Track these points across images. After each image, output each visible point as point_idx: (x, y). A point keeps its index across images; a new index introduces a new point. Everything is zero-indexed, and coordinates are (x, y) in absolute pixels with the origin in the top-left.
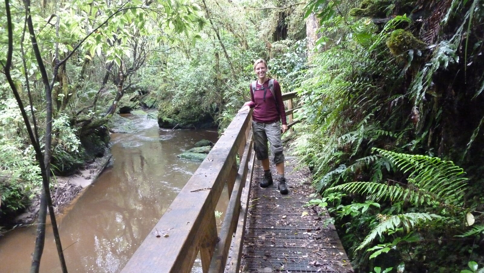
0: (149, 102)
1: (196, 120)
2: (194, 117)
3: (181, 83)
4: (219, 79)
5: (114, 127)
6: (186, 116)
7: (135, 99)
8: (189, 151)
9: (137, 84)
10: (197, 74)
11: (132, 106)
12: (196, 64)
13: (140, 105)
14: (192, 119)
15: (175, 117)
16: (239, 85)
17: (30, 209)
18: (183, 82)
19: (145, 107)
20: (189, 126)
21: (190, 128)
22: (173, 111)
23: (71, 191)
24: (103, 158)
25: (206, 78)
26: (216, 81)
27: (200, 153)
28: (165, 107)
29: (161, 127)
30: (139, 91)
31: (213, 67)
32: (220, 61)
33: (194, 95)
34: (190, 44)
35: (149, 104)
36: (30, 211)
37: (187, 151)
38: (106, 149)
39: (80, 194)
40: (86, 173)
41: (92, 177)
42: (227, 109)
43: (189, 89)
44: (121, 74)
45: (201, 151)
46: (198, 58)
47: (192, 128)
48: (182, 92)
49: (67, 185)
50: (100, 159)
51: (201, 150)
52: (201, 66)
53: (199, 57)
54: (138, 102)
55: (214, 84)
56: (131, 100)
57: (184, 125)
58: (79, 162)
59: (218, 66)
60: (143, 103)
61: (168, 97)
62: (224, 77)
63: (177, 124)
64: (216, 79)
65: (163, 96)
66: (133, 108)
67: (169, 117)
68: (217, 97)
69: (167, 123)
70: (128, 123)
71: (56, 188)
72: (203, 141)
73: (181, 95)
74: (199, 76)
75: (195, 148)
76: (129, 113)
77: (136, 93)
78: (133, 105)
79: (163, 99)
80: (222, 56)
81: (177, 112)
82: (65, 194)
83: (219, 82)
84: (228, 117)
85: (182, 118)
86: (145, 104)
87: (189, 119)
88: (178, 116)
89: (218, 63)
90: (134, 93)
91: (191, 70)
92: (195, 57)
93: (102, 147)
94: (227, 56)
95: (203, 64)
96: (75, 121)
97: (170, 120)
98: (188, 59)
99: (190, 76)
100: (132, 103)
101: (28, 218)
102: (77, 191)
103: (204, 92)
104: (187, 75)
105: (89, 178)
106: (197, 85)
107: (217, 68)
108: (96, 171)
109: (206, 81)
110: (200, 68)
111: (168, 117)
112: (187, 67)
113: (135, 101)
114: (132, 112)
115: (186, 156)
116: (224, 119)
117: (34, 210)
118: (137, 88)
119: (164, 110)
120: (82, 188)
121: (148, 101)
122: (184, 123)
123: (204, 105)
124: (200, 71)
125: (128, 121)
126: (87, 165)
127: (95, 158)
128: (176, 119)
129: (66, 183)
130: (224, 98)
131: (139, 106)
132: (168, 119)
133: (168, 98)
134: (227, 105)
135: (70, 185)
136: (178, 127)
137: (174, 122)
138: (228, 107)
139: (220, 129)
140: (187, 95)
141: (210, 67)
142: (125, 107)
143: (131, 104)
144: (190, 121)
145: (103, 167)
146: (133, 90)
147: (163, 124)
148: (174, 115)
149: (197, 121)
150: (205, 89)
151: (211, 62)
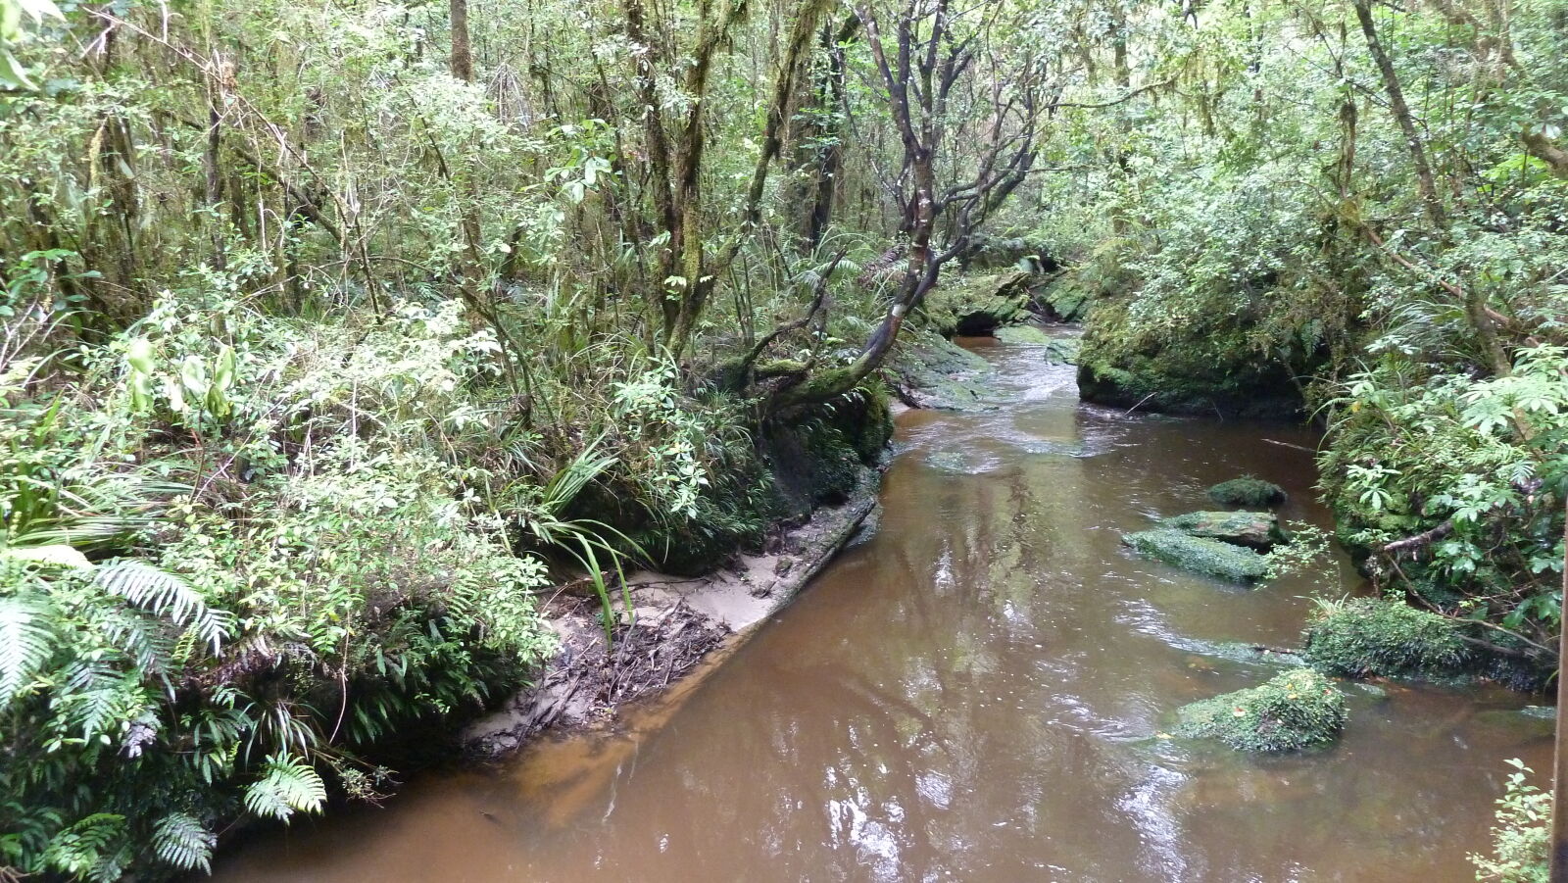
0: (1065, 301)
1: (1226, 385)
2: (1221, 370)
3: (1175, 235)
4: (1346, 223)
5: (921, 385)
6: (1188, 365)
7: (1015, 287)
8: (1174, 520)
9: (1028, 237)
10: (1247, 201)
11: (1000, 313)
12: (1244, 160)
13: (1031, 307)
14: (1210, 380)
15: (1141, 367)
16: (1450, 257)
17: (522, 699)
18: (1182, 236)
19: (1050, 316)
20: (1199, 402)
21: (1195, 413)
22: (1136, 344)
23: (682, 645)
24: (842, 511)
25: (1284, 217)
26: (1331, 229)
27: (1222, 538)
28: (1110, 326)
29: (1085, 398)
30: (1033, 261)
31: (1325, 169)
32: (1359, 144)
33: (1224, 287)
34: (1227, 71)
35: (1064, 307)
36: (518, 707)
37: (1168, 521)
38: (864, 473)
39: (714, 659)
40: (762, 569)
41: (777, 591)
42: (1373, 361)
43: (1205, 263)
44: (925, 202)
45: (1228, 533)
46: (1255, 132)
47: (1205, 414)
48: (1174, 275)
49: (675, 617)
50: (831, 513)
51: (1226, 526)
52: (1269, 166)
53: (1258, 127)
54: (1024, 297)
55: (1319, 245)
56: (1001, 292)
57: (1175, 399)
58: (738, 527)
59: (1347, 161)
60: (1042, 301)
61: (1126, 286)
62: (1372, 211)
63: (1145, 392)
64: (1331, 225)
65: (1107, 283)
66: (1005, 318)
67: (1121, 364)
68: (1327, 300)
69: (1108, 383)
70: (977, 373)
71: (626, 628)
72: (1246, 484)
73: (1166, 287)
74: (1257, 209)
75: (1203, 513)
76: (991, 334)
77: (1022, 268)
78: (1006, 310)
79: (1106, 294)
80: (1377, 120)
81: (1151, 347)
82: (656, 654)
83: (1344, 236)
84: (1376, 399)
85: (1171, 374)
86: (1049, 304)
87: (1200, 378)
88: (1155, 365)
89: (1351, 151)
90: (1017, 266)
91: (1223, 183)
92: (1242, 130)
93: (846, 470)
94: (1402, 115)
95: (1277, 158)
96: (751, 374)
97: (1124, 376)
98: (1207, 138)
99: (1213, 207)
100: (1002, 300)
101: (504, 733)
102: (708, 643)
103: (1272, 278)
104: (1202, 205)
105: (767, 593)
106: (1242, 246)
107: (1339, 175)
108: (800, 564)
109: (1283, 232)
110: (1259, 177)
111: (1115, 366)
112: (1207, 174)
113: (1014, 296)
114: (1000, 333)
115: (1160, 546)
116: (1354, 407)
117: (534, 704)
118: (1028, 249)
119: (1103, 337)
120: (728, 630)
121: (1059, 298)
122: (1175, 392)
123: (1260, 338)
124: (1263, 190)
125: (976, 367)
126: (777, 533)
127: (815, 509)
128: (1144, 372)
129: (671, 610)
130: (1364, 314)
131: (1025, 313)
132: (1115, 372)
133: (1124, 294)
134: (1376, 346)
135: (687, 616)
136: (1153, 407)
137: (1134, 385)
138: (1382, 352)
139: (1327, 446)
140: (1193, 288)
141: (1310, 171)
142: (979, 314)
143: (999, 305)
144: (1201, 385)
145: (828, 549)
146: (1014, 255)
147: (1095, 390)
148: (1139, 359)
149: (1232, 388)
150: (1277, 263)
151: (1317, 146)
